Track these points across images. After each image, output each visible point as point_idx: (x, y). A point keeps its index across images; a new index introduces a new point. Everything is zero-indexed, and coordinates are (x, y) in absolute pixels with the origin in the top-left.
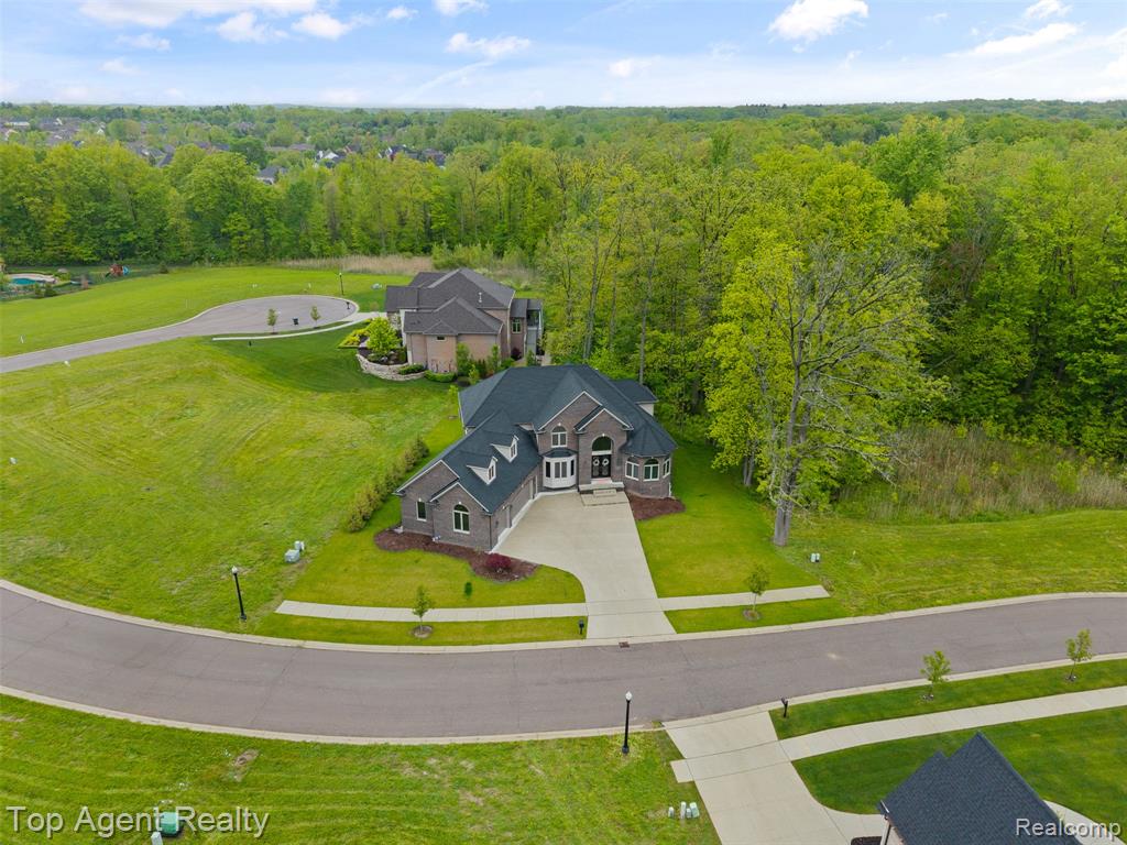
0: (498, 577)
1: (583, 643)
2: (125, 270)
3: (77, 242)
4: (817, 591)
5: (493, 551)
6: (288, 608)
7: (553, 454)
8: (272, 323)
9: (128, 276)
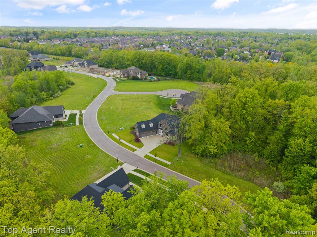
0: (136, 142)
1: (133, 152)
2: (167, 78)
3: (162, 72)
4: (169, 163)
5: (140, 138)
6: (114, 135)
7: (160, 129)
8: (168, 95)
9: (167, 80)
